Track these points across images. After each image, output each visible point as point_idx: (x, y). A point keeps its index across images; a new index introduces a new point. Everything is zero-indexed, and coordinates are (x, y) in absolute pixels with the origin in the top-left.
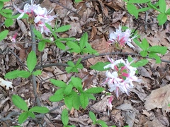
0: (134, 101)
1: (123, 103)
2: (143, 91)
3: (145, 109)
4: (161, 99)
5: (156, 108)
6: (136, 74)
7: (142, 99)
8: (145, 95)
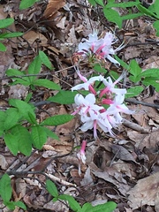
0: (111, 196)
1: (95, 199)
2: (125, 181)
3: (129, 207)
4: (154, 192)
5: (146, 206)
6: (125, 101)
7: (123, 192)
8: (127, 187)
